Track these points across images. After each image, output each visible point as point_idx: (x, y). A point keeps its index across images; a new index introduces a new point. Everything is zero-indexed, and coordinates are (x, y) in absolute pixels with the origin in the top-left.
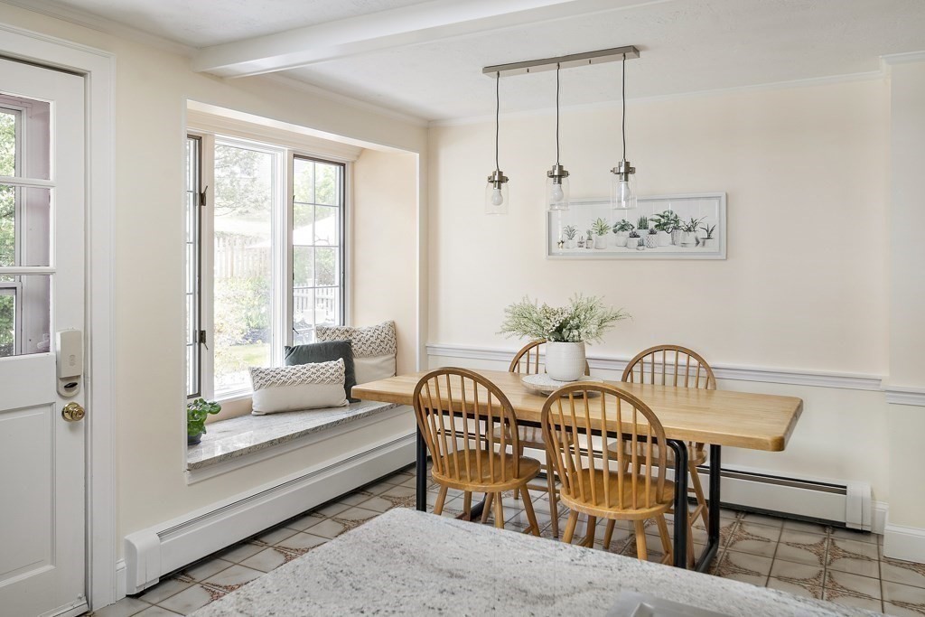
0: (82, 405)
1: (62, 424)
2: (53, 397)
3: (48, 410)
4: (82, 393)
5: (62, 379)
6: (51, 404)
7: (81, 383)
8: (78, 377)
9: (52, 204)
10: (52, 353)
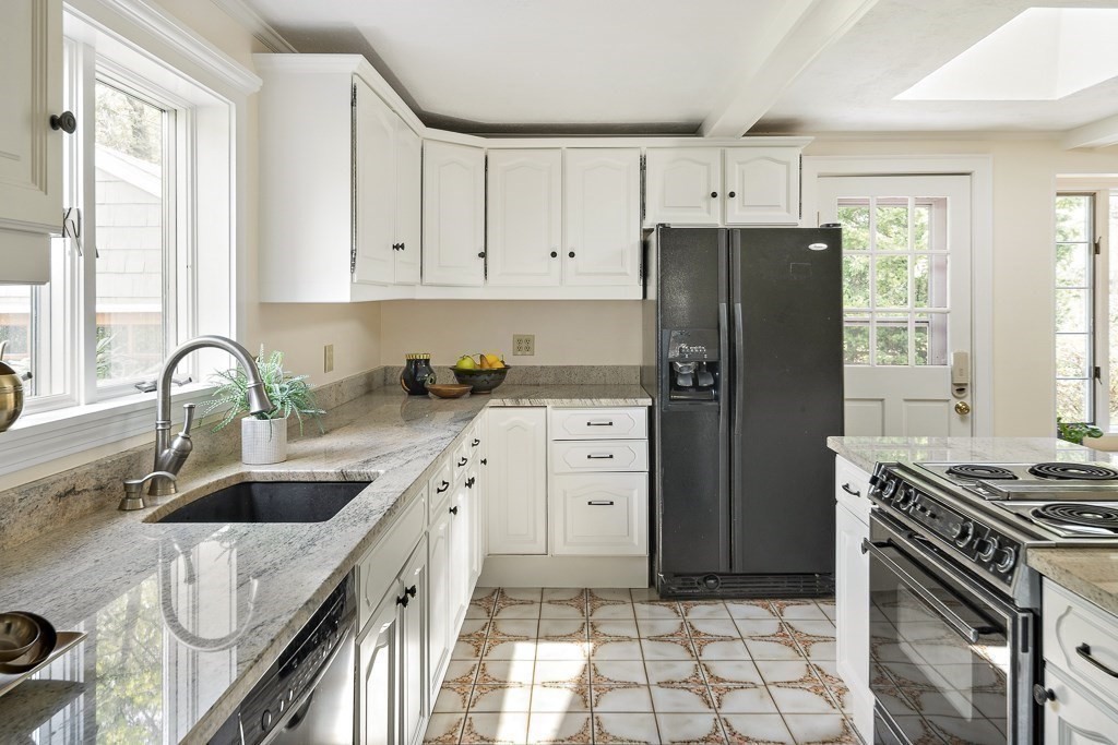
0: (969, 405)
1: (956, 416)
2: (950, 397)
3: (946, 404)
4: (969, 397)
5: (955, 384)
6: (948, 401)
7: (968, 389)
8: (966, 384)
9: (948, 265)
10: (948, 367)
